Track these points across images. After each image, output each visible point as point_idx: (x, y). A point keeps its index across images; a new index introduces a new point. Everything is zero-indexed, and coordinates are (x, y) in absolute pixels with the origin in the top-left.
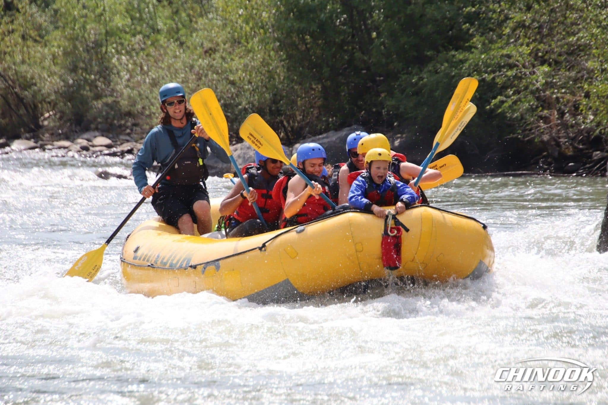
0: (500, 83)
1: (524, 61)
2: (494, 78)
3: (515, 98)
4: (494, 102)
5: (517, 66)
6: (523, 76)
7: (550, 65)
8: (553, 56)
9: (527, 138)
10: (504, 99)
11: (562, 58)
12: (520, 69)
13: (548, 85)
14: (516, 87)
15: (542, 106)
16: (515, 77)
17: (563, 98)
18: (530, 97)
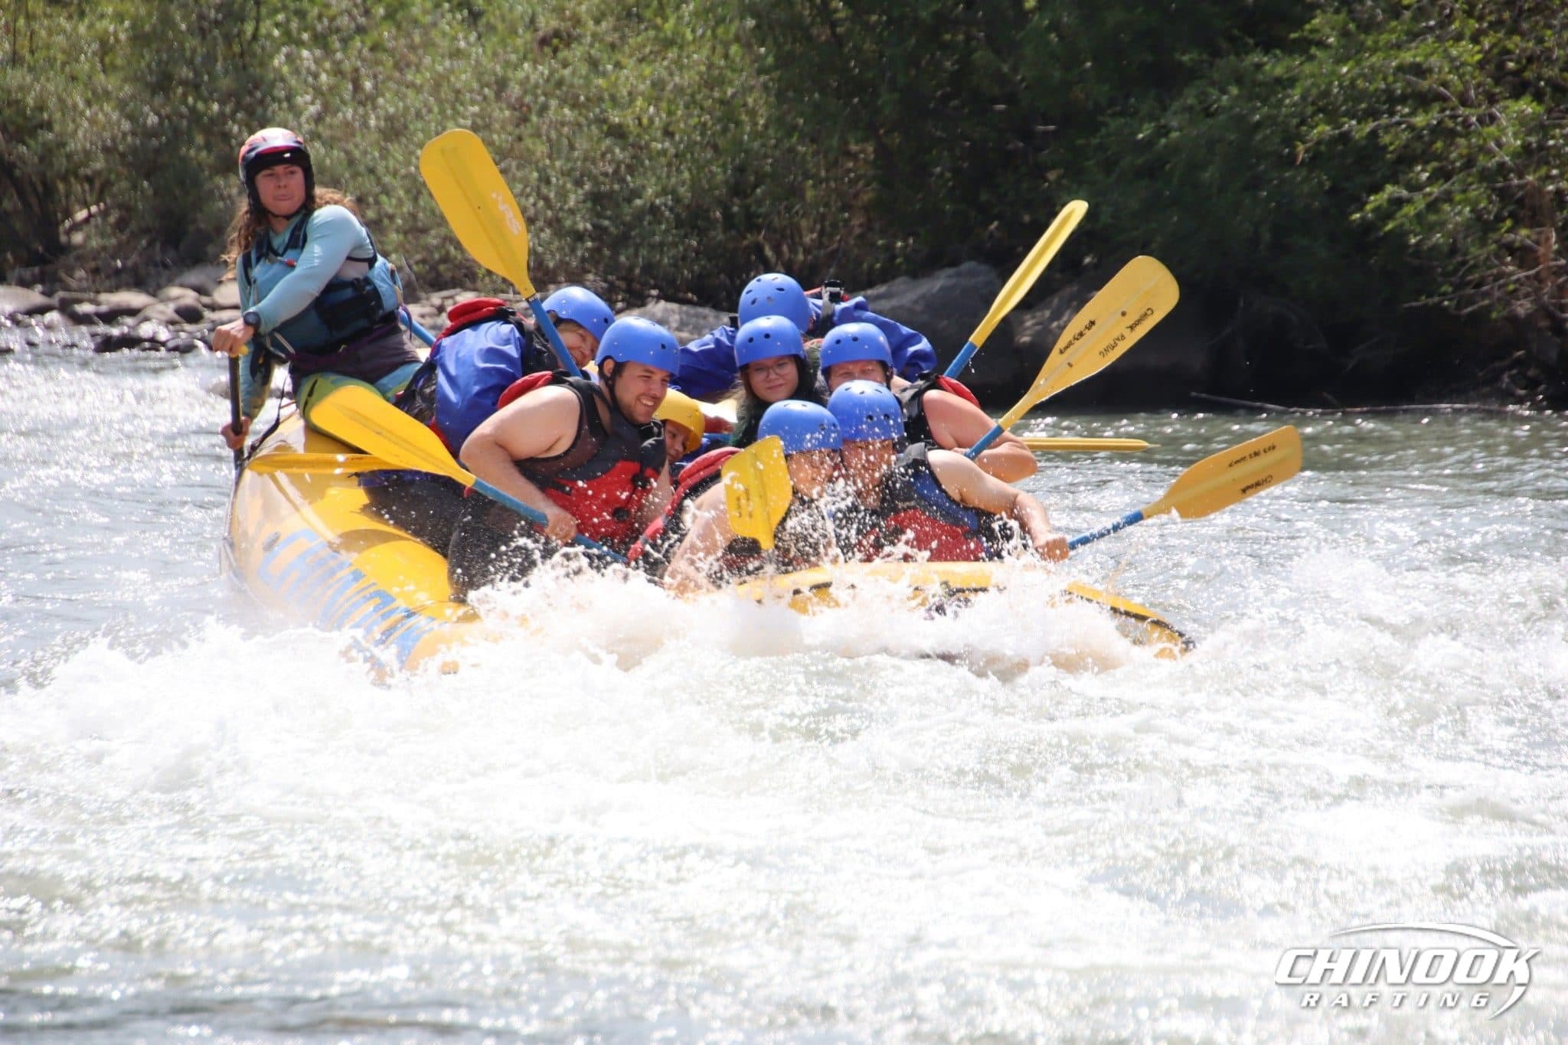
0: (1391, 148)
1: (1465, 84)
2: (1374, 134)
3: (1435, 190)
4: (1375, 200)
5: (1444, 99)
6: (1460, 129)
7: (1538, 97)
8: (1548, 72)
9: (1470, 309)
10: (1404, 193)
12: (1453, 109)
13: (1531, 156)
14: (1438, 158)
15: (1512, 216)
16: (1437, 130)
18: (1477, 190)
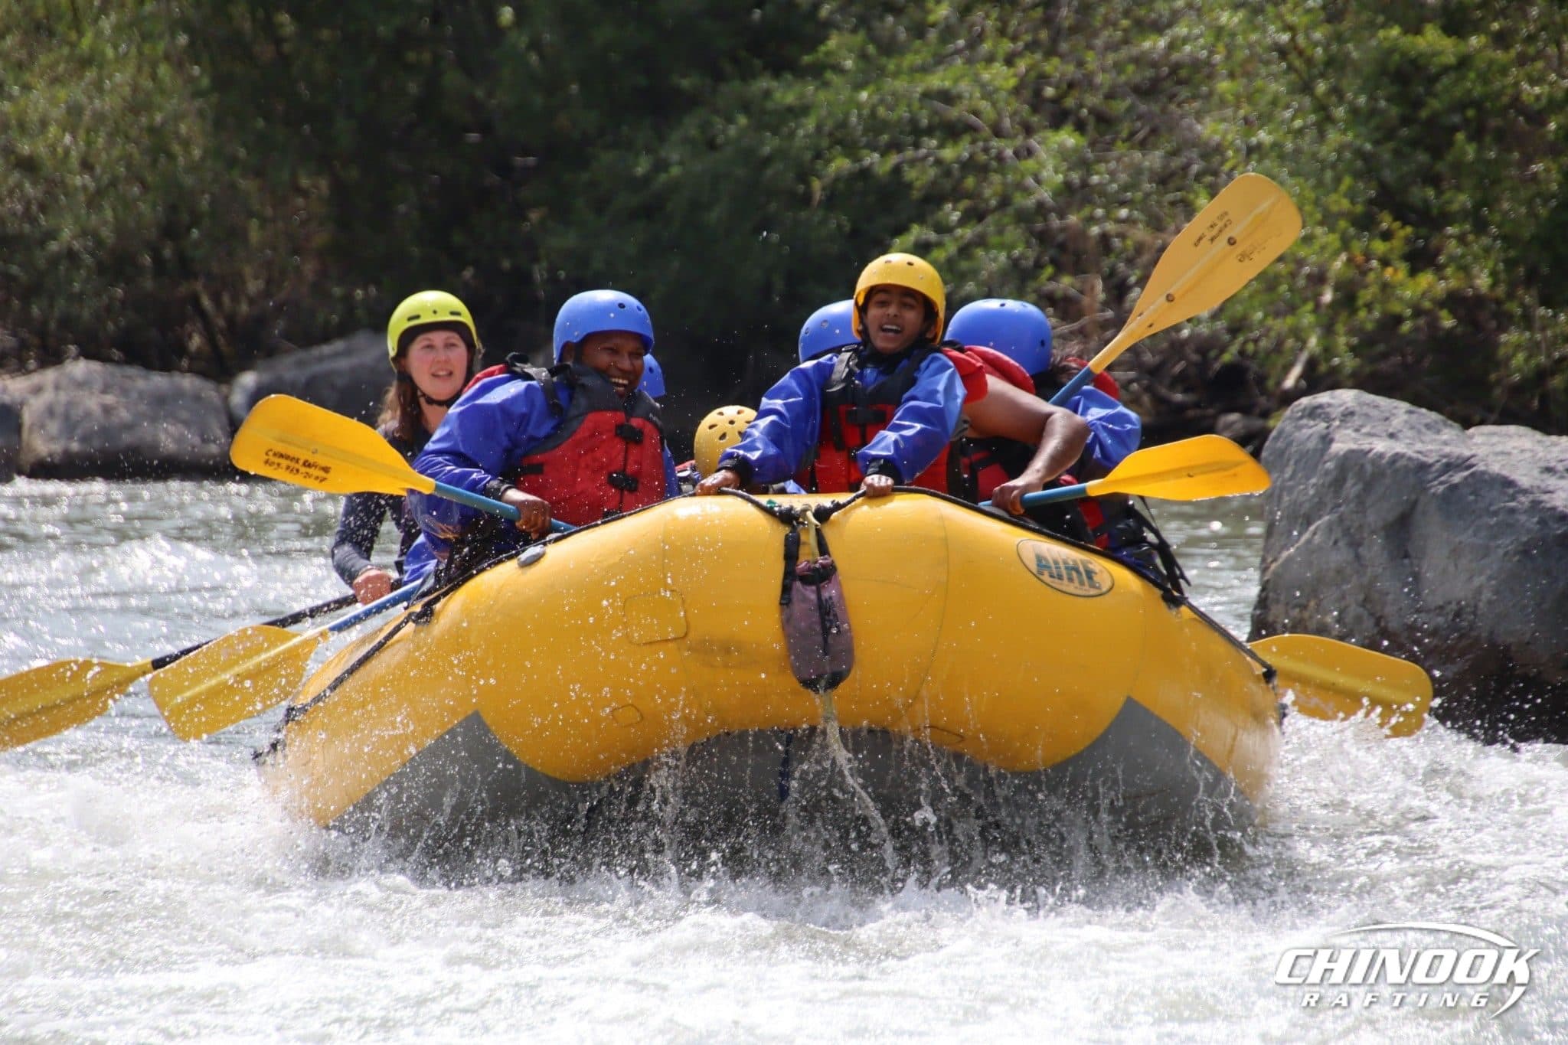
0: (918, 184)
1: (999, 114)
2: (897, 170)
3: (967, 233)
5: (975, 129)
6: (994, 164)
7: (1080, 127)
8: (1093, 100)
10: (932, 236)
11: (1120, 106)
12: (986, 140)
13: (1073, 194)
14: (969, 196)
15: (1053, 262)
16: (969, 166)
17: (1122, 236)
18: (1013, 233)
